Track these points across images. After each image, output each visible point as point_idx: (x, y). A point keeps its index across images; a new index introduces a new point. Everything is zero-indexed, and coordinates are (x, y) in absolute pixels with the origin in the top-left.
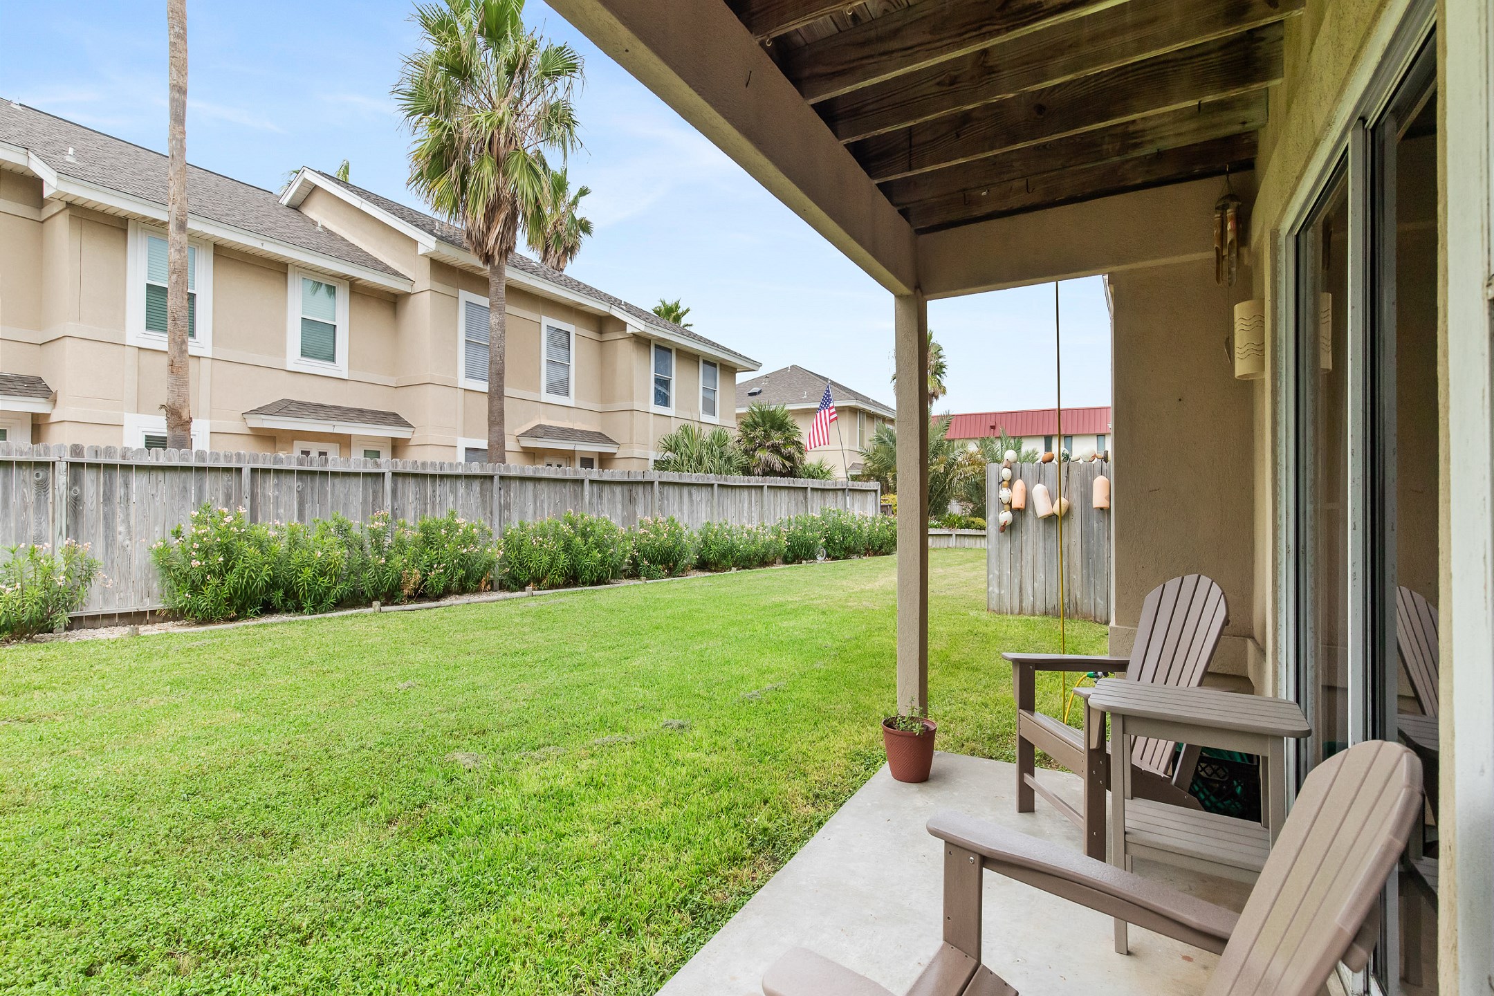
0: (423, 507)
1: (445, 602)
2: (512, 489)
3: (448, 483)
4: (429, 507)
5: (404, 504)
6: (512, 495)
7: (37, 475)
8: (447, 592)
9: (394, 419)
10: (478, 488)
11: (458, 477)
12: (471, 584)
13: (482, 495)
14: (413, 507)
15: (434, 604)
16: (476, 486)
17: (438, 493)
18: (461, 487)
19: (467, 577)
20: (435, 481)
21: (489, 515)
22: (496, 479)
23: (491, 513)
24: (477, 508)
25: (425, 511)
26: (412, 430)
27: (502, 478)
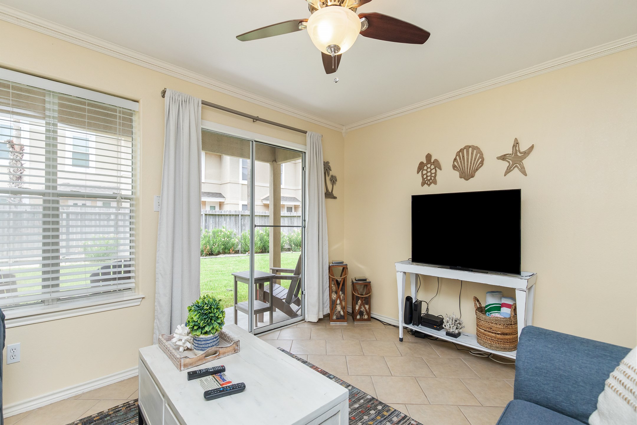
0: (215, 225)
1: (219, 256)
2: (246, 219)
3: (223, 217)
4: (217, 225)
5: (209, 224)
6: (246, 221)
7: (107, 216)
8: (219, 253)
9: (220, 195)
10: (234, 219)
11: (227, 215)
12: (226, 251)
13: (235, 221)
14: (212, 225)
15: (216, 257)
16: (233, 218)
17: (220, 221)
18: (228, 219)
19: (225, 248)
20: (219, 216)
21: (237, 228)
22: (240, 216)
23: (238, 227)
24: (233, 225)
25: (216, 226)
26: (225, 199)
27: (242, 215)
